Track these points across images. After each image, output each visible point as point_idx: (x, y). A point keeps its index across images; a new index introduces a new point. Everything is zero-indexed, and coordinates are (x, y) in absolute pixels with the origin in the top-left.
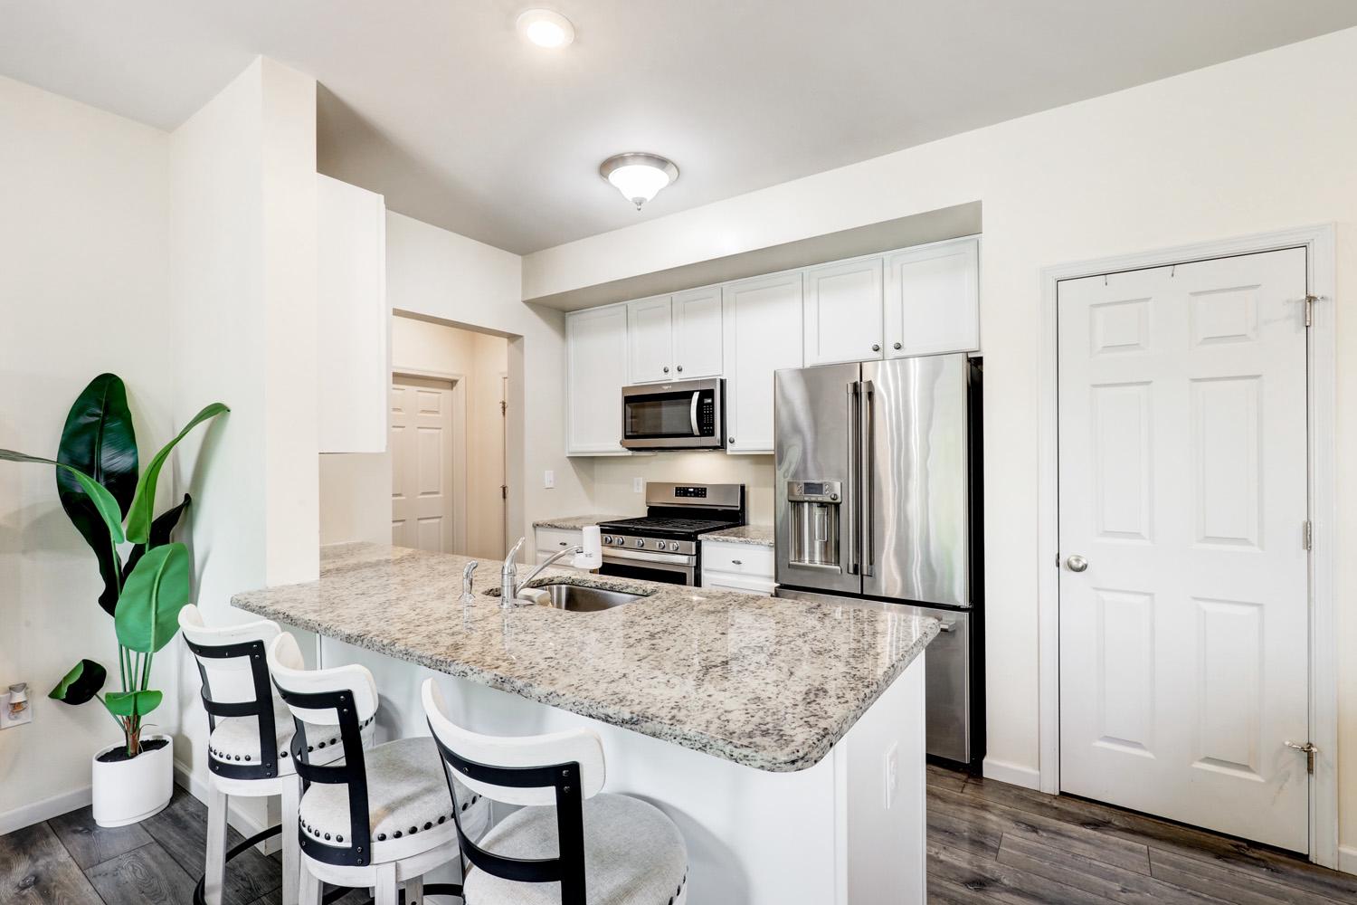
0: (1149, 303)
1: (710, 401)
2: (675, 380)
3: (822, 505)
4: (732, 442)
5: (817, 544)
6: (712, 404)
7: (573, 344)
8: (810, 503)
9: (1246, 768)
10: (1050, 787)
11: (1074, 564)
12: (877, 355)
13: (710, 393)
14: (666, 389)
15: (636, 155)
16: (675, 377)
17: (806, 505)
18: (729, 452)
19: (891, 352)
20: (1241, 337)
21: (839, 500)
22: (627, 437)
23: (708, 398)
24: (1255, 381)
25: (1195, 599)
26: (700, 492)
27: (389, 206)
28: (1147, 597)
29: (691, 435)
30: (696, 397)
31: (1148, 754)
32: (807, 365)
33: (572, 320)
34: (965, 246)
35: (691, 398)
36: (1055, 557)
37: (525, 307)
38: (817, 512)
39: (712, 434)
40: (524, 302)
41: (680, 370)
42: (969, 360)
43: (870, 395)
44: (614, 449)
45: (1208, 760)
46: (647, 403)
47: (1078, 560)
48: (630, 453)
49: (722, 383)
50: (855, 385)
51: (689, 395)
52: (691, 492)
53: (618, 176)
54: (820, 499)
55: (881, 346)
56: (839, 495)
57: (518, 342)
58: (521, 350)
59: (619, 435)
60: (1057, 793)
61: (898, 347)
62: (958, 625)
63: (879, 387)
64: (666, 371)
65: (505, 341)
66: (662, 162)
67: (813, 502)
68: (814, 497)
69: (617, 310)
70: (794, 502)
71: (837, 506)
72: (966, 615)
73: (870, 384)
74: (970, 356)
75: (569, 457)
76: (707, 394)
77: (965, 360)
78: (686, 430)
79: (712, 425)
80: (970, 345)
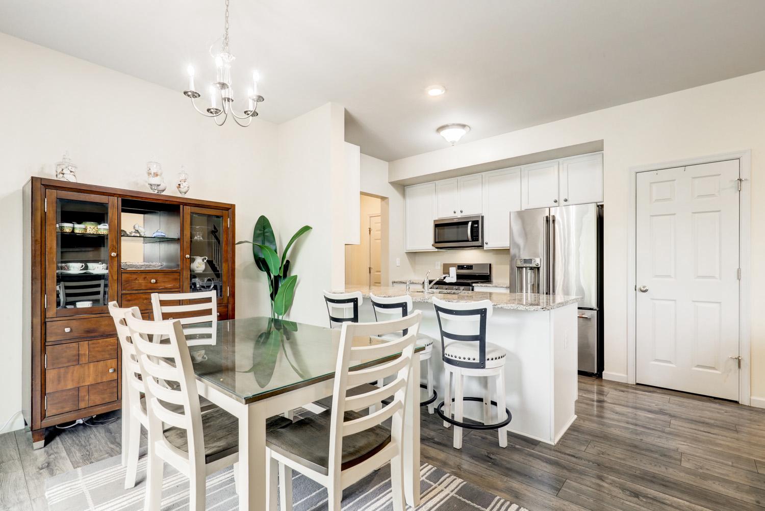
0: (675, 182)
1: (477, 225)
2: (459, 217)
3: (531, 268)
4: (486, 244)
5: (529, 286)
6: (478, 227)
7: (408, 200)
8: (526, 267)
9: (713, 368)
10: (632, 381)
11: (642, 289)
12: (556, 204)
13: (477, 222)
14: (455, 221)
15: (454, 125)
16: (459, 215)
17: (524, 269)
18: (485, 249)
19: (562, 202)
20: (713, 195)
21: (539, 266)
22: (436, 242)
23: (476, 224)
24: (717, 213)
25: (693, 301)
26: (470, 267)
27: (361, 152)
28: (674, 302)
29: (468, 241)
30: (470, 224)
31: (674, 366)
32: (523, 209)
33: (409, 190)
34: (597, 155)
35: (468, 224)
36: (634, 287)
37: (389, 184)
38: (529, 271)
39: (477, 240)
40: (390, 183)
41: (461, 212)
42: (598, 206)
43: (554, 221)
44: (429, 248)
45: (698, 366)
46: (445, 227)
47: (644, 287)
48: (437, 250)
49: (482, 217)
50: (547, 217)
51: (466, 223)
52: (465, 268)
53: (444, 133)
54: (531, 266)
55: (558, 200)
56: (539, 264)
57: (386, 200)
58: (388, 204)
59: (432, 241)
60: (635, 384)
61: (566, 200)
62: (592, 316)
63: (558, 218)
64: (455, 212)
65: (380, 200)
66: (464, 126)
67: (527, 267)
68: (528, 265)
69: (431, 185)
70: (519, 267)
71: (538, 269)
72: (596, 311)
73: (554, 217)
74: (598, 204)
75: (406, 253)
76: (475, 222)
77: (596, 206)
78: (466, 239)
79: (478, 236)
80: (598, 199)
